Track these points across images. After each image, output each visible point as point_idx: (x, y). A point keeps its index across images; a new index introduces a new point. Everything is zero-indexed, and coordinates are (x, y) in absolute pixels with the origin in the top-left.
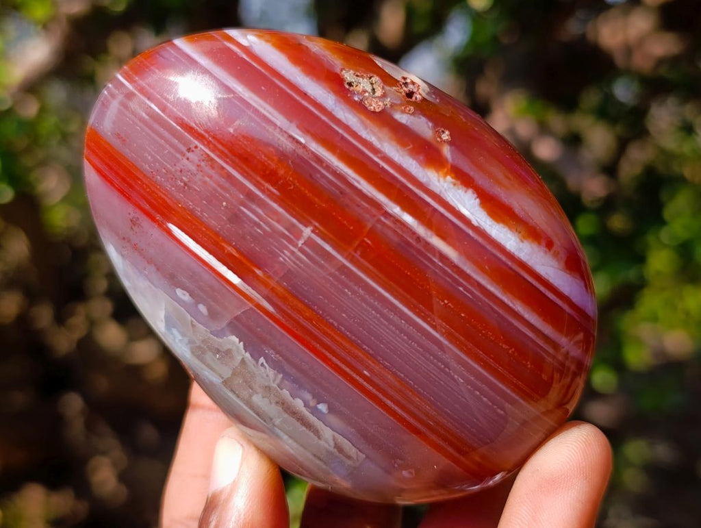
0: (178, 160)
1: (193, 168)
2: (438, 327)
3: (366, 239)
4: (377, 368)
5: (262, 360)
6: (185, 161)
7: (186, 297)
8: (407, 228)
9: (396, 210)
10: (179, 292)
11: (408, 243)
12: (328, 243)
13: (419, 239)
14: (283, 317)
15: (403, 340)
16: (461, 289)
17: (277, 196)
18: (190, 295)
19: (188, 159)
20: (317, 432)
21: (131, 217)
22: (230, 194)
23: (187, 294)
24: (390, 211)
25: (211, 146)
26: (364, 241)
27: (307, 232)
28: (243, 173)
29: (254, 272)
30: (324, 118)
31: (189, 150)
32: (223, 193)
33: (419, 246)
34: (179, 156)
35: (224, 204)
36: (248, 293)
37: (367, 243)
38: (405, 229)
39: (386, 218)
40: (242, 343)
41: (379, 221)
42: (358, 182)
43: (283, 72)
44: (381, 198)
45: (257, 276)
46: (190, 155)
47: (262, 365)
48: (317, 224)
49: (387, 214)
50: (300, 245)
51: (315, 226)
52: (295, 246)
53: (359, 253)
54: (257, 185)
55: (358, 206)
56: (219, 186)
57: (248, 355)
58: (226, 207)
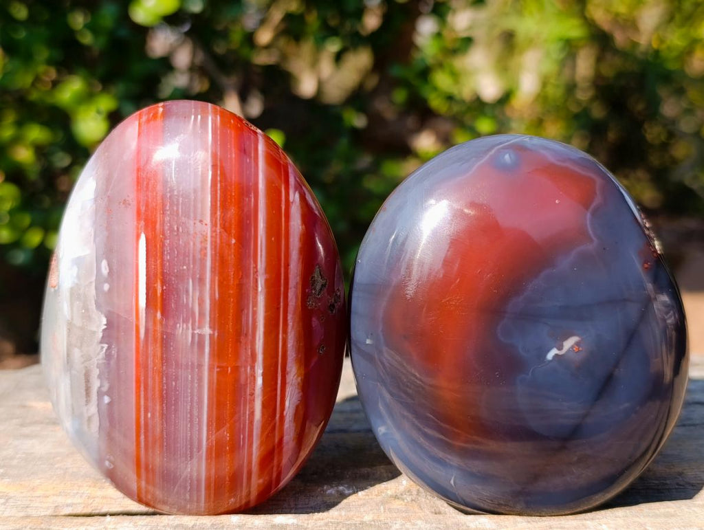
0: (189, 218)
1: (192, 232)
2: (210, 440)
3: (229, 369)
4: (158, 419)
5: (106, 346)
6: (192, 223)
7: (105, 270)
8: (254, 384)
9: (259, 371)
10: (104, 263)
11: (245, 389)
12: (210, 347)
13: (252, 394)
14: (143, 347)
15: (187, 426)
16: (242, 437)
17: (215, 299)
18: (108, 273)
19: (195, 224)
20: (88, 402)
21: (127, 199)
22: (194, 268)
23: (108, 271)
24: (256, 368)
25: (214, 234)
26: (228, 368)
27: (207, 331)
28: (213, 268)
29: (157, 311)
30: (282, 289)
31: (201, 221)
32: (191, 262)
33: (248, 397)
34: (192, 215)
35: (185, 267)
36: (140, 314)
37: (228, 371)
38: (252, 383)
39: (251, 369)
40: (105, 327)
41: (246, 367)
42: (259, 339)
43: (291, 240)
44: (260, 357)
45: (156, 316)
46: (198, 224)
47: (102, 348)
48: (216, 334)
49: (253, 368)
50: (196, 332)
51: (214, 334)
52: (193, 329)
53: (218, 370)
54: (212, 281)
55: (246, 349)
56: (194, 256)
57: (101, 335)
58: (183, 270)
